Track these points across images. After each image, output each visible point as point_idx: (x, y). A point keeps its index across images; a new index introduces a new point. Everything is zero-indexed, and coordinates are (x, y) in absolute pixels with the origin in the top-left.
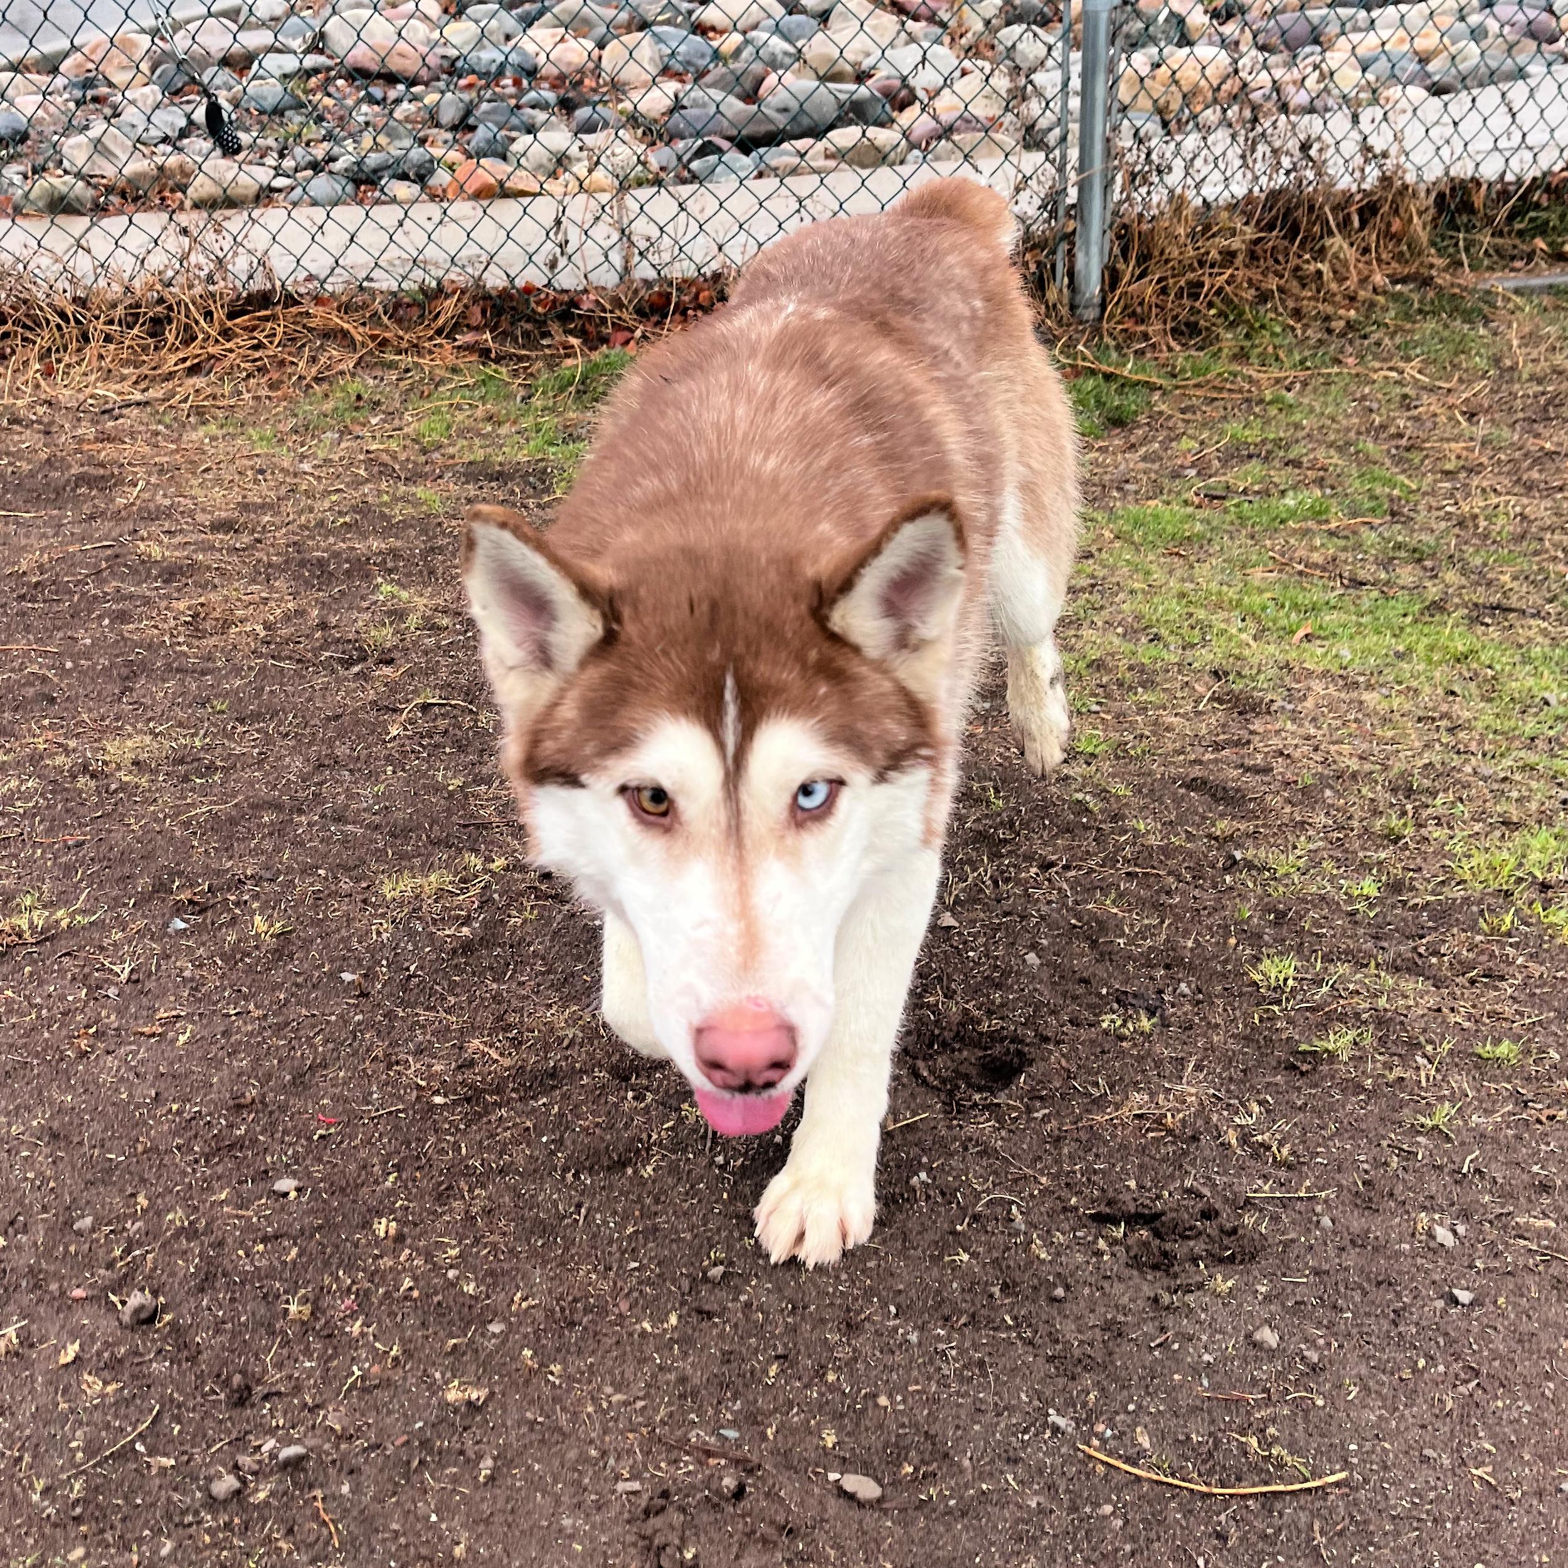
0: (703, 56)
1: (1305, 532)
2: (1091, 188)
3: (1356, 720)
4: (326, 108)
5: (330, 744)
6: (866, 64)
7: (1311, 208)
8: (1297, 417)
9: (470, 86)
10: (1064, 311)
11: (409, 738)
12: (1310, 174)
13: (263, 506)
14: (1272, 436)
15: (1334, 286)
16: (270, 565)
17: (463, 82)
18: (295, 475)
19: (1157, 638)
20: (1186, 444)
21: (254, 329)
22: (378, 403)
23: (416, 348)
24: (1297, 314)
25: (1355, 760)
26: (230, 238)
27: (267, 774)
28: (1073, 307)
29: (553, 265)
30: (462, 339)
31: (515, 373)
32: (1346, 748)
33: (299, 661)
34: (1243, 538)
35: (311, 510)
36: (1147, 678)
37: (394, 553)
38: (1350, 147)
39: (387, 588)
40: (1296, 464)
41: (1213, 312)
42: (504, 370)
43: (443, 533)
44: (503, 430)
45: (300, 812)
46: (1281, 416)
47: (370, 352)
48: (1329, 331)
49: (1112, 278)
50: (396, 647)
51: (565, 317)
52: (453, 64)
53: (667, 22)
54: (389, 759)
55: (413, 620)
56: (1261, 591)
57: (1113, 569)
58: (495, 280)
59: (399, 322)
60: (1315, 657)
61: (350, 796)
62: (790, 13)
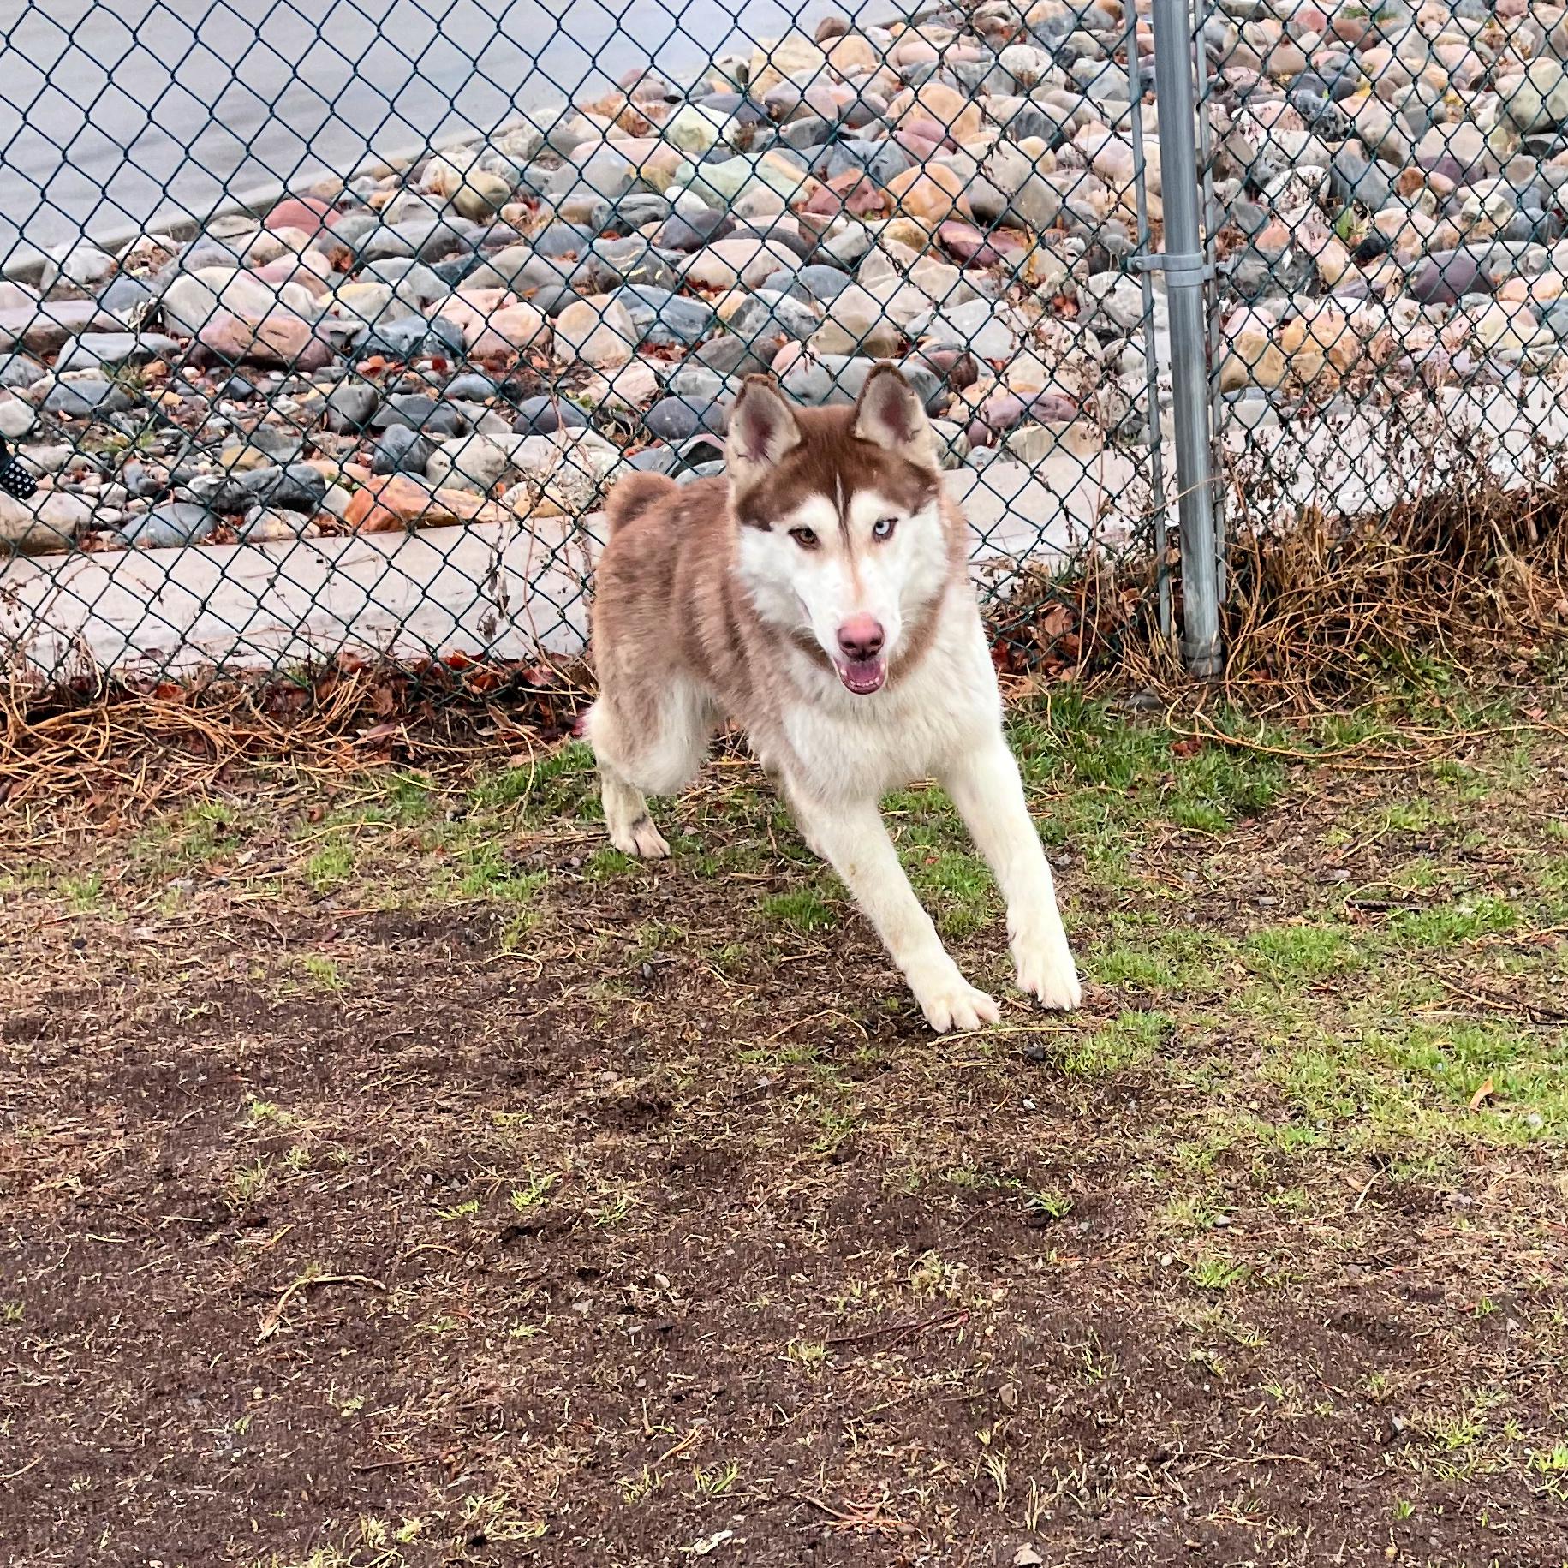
0: (692, 322)
1: (1487, 949)
2: (1196, 510)
3: (1550, 1214)
4: (169, 406)
5: (174, 1355)
6: (912, 327)
7: (1475, 519)
8: (1473, 793)
9: (374, 371)
10: (1176, 665)
11: (290, 1337)
12: (1472, 473)
13: (80, 996)
14: (1441, 821)
15: (1510, 618)
16: (90, 1085)
17: (363, 366)
18: (129, 946)
19: (1300, 1113)
20: (1337, 836)
21: (68, 734)
22: (248, 833)
23: (301, 751)
24: (1467, 655)
25: (1546, 1271)
26: (26, 612)
27: (79, 1414)
28: (1186, 659)
29: (489, 630)
30: (366, 735)
31: (444, 778)
32: (1536, 1256)
33: (131, 1231)
34: (1407, 963)
35: (151, 997)
36: (1287, 1171)
37: (270, 1054)
38: (1516, 441)
39: (259, 1109)
40: (1472, 856)
41: (1362, 657)
42: (426, 775)
43: (342, 1018)
44: (427, 863)
45: (127, 1470)
46: (1453, 793)
47: (237, 761)
48: (1508, 675)
49: (1232, 620)
50: (270, 1199)
51: (510, 698)
52: (348, 343)
53: (643, 280)
54: (259, 1375)
55: (298, 1154)
56: (1431, 1037)
57: (1246, 1016)
58: (409, 651)
59: (276, 714)
60: (1497, 1127)
61: (200, 1438)
62: (808, 264)
